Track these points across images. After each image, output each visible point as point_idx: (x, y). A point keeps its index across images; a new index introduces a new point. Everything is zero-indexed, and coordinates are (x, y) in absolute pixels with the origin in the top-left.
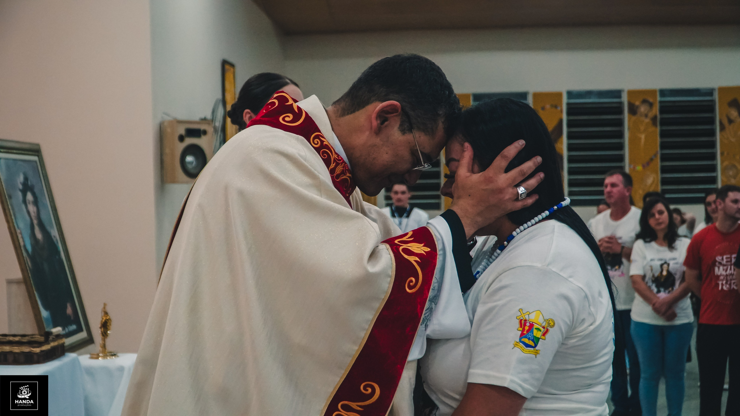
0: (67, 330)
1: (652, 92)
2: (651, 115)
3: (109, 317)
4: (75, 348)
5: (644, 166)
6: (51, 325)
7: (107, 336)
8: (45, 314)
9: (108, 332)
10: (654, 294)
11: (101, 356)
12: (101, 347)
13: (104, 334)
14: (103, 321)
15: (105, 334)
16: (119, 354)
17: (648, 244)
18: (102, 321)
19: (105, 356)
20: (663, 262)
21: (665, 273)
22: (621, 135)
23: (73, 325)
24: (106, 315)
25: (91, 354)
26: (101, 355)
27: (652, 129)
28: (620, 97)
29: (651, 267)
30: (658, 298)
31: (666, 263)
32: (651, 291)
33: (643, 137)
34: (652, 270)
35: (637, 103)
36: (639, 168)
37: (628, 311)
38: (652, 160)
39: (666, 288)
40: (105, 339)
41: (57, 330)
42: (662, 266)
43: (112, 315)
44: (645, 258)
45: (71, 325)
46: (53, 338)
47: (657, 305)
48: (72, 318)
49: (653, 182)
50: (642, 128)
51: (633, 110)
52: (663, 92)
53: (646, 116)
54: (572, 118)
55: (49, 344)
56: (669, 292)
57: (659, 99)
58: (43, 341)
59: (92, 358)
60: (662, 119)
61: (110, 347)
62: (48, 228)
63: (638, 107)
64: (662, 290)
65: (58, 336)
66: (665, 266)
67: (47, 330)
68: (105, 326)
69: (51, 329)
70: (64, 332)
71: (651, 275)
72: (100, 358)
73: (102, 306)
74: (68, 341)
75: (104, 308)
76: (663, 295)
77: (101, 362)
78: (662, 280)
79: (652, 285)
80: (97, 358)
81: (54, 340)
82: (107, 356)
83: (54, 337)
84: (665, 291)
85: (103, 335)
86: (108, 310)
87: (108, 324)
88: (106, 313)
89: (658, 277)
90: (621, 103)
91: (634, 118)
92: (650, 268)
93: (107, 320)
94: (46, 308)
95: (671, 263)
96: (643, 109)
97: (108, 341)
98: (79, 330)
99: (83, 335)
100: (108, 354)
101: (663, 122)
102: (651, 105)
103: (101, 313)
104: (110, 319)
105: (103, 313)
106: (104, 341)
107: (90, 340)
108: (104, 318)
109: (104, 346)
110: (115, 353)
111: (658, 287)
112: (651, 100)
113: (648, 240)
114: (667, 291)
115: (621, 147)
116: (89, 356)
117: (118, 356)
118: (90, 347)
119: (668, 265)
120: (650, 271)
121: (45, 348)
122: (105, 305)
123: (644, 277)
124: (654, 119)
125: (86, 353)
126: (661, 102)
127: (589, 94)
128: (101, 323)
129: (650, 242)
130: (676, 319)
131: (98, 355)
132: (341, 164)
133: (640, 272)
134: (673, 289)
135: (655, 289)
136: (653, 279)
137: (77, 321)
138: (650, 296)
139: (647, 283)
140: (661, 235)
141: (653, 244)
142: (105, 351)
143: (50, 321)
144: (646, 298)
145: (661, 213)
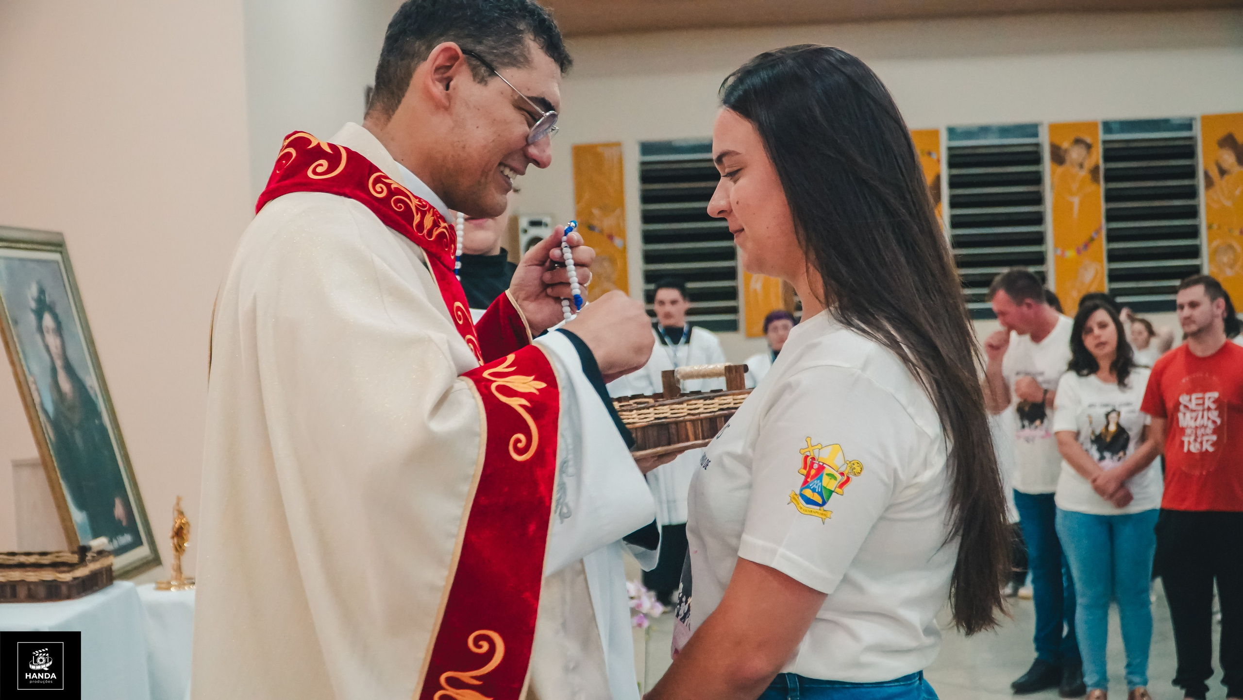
0: (116, 544)
1: (1091, 126)
2: (1089, 164)
3: (186, 519)
4: (128, 573)
5: (1079, 251)
6: (90, 536)
7: (184, 550)
8: (78, 517)
9: (185, 545)
10: (1095, 464)
11: (175, 585)
12: (174, 570)
13: (178, 547)
14: (177, 526)
15: (179, 549)
17: (1083, 380)
18: (174, 526)
19: (181, 586)
20: (1109, 409)
21: (1112, 428)
22: (1037, 199)
23: (126, 535)
24: (181, 515)
25: (157, 583)
26: (173, 583)
27: (1091, 188)
28: (1036, 135)
29: (1090, 417)
30: (1101, 469)
31: (1114, 410)
32: (1091, 457)
33: (1076, 200)
34: (1091, 423)
35: (1065, 145)
36: (1071, 254)
38: (1092, 239)
39: (1114, 452)
40: (181, 557)
41: (100, 543)
42: (1107, 415)
43: (189, 516)
44: (1079, 402)
45: (123, 535)
46: (93, 557)
47: (1100, 482)
48: (124, 523)
49: (1095, 277)
50: (1074, 186)
51: (1058, 157)
52: (1108, 127)
53: (1081, 166)
54: (956, 172)
55: (86, 565)
56: (1120, 459)
57: (1101, 136)
58: (77, 562)
59: (159, 588)
60: (1107, 170)
61: (187, 572)
62: (81, 374)
63: (1066, 151)
64: (1107, 455)
65: (101, 553)
66: (1113, 416)
67: (82, 542)
68: (179, 533)
69: (90, 541)
70: (112, 546)
71: (1090, 431)
72: (172, 589)
73: (174, 501)
74: (118, 563)
75: (178, 504)
76: (1111, 465)
77: (174, 594)
78: (1108, 439)
79: (1091, 448)
80: (168, 589)
81: (94, 560)
82: (184, 584)
83: (95, 555)
84: (1112, 458)
85: (177, 550)
86: (184, 507)
87: (185, 532)
88: (181, 513)
89: (1100, 435)
90: (1038, 145)
91: (1060, 170)
92: (1087, 420)
93: (183, 524)
94: (81, 506)
95: (1124, 411)
96: (1076, 154)
97: (185, 558)
98: (137, 542)
101: (1110, 177)
102: (1089, 147)
103: (173, 513)
104: (187, 523)
105: (176, 513)
106: (179, 559)
107: (155, 560)
108: (178, 522)
109: (179, 569)
110: (193, 580)
111: (1101, 450)
112: (1089, 140)
113: (1085, 372)
114: (1115, 458)
115: (1038, 219)
116: (154, 585)
118: (156, 572)
119: (1119, 414)
120: (1087, 424)
121: (81, 572)
122: (179, 499)
123: (1077, 435)
124: (1095, 171)
125: (149, 581)
126: (1105, 142)
127: (984, 130)
128: (173, 529)
129: (1087, 375)
130: (1132, 503)
131: (169, 583)
132: (429, 212)
133: (1072, 427)
134: (1125, 454)
135: (1096, 455)
136: (1093, 438)
137: (132, 528)
138: (1089, 466)
139: (1082, 444)
140: (1105, 364)
141: (1093, 378)
142: (181, 577)
143: (88, 528)
144: (1081, 470)
145: (1103, 326)
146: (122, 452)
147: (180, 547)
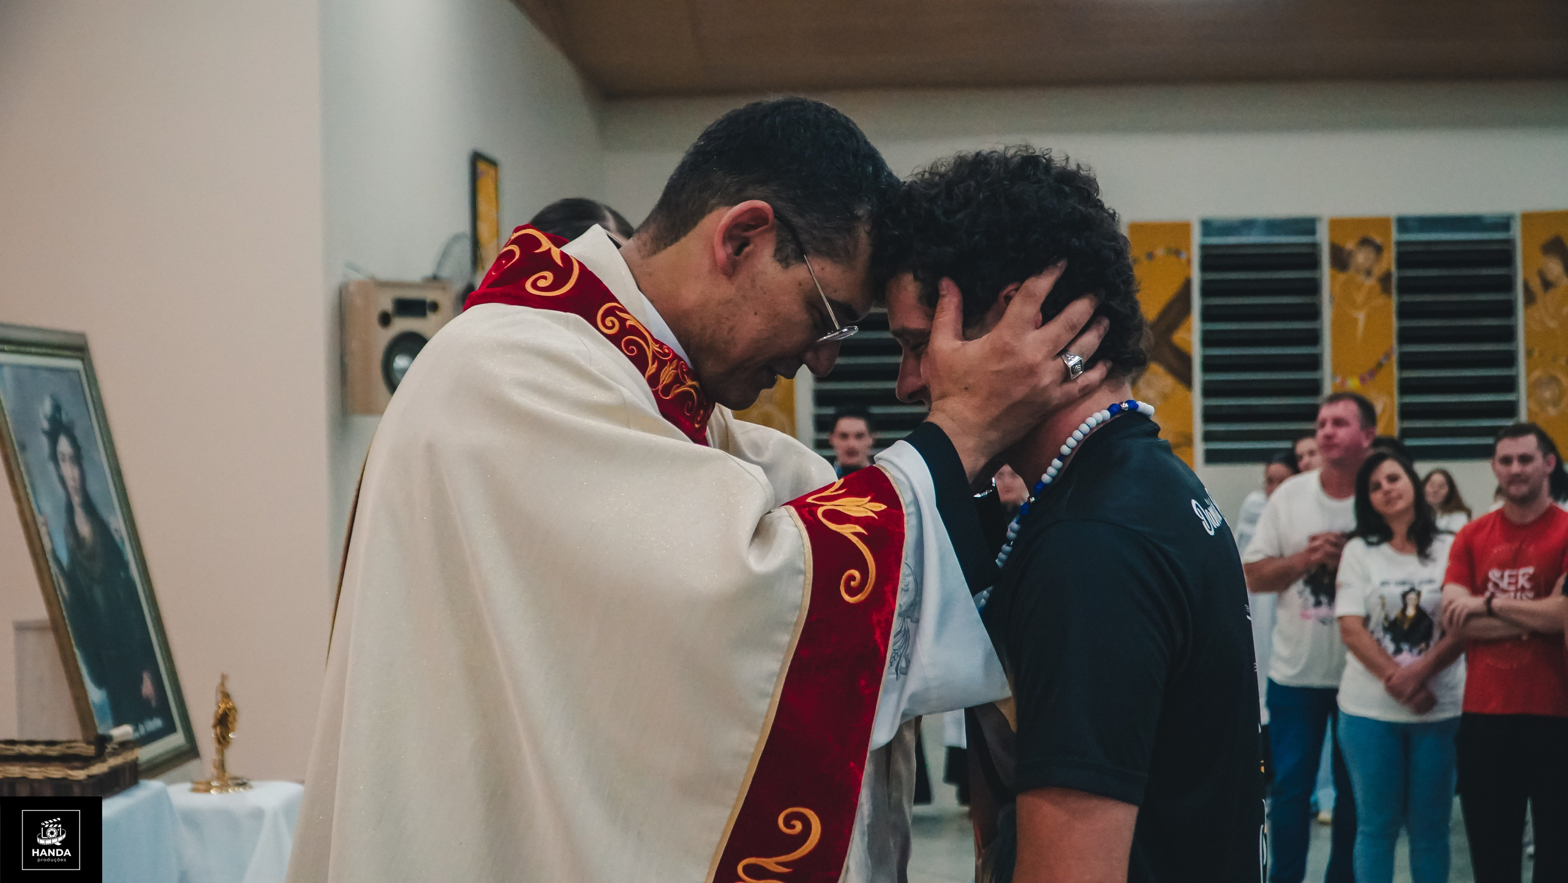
0: (142, 730)
1: (1382, 223)
2: (1378, 270)
3: (232, 703)
4: (158, 768)
5: (1363, 380)
6: (110, 721)
7: (228, 743)
8: (96, 695)
10: (1389, 658)
11: (216, 787)
12: (215, 767)
13: (221, 739)
14: (220, 712)
15: (223, 741)
16: (252, 783)
17: (1374, 550)
19: (223, 787)
20: (1406, 588)
21: (1411, 612)
22: (1314, 313)
23: (155, 719)
24: (226, 698)
25: (193, 782)
26: (214, 783)
27: (1380, 300)
28: (1312, 232)
29: (1382, 598)
30: (1397, 665)
31: (1412, 590)
32: (1383, 651)
33: (1361, 316)
34: (1383, 605)
35: (1350, 245)
36: (1354, 384)
37: (1333, 692)
38: (1380, 365)
39: (1413, 644)
40: (225, 750)
42: (1404, 596)
43: (239, 699)
44: (1367, 579)
45: (151, 718)
46: (114, 749)
47: (1395, 680)
48: (154, 703)
49: (1383, 412)
50: (1360, 298)
51: (1341, 260)
52: (1404, 224)
53: (1368, 273)
54: (1211, 276)
55: (104, 761)
56: (1420, 652)
57: (1395, 236)
58: (93, 755)
59: (195, 790)
60: (1401, 280)
61: (234, 768)
62: (104, 513)
63: (1350, 254)
64: (1405, 647)
65: (125, 745)
66: (1412, 596)
67: (101, 731)
68: (224, 722)
69: (110, 728)
70: (137, 735)
71: (1383, 616)
73: (218, 680)
74: (145, 754)
75: (223, 684)
76: (1408, 659)
77: (214, 798)
78: (1406, 626)
79: (1384, 637)
80: (208, 791)
81: (115, 753)
83: (116, 747)
84: (1411, 651)
85: (219, 742)
86: (231, 688)
87: (231, 719)
88: (226, 696)
89: (1396, 619)
90: (1315, 246)
91: (1342, 277)
92: (1379, 601)
93: (229, 709)
94: (100, 682)
95: (1424, 590)
96: (1362, 257)
98: (169, 729)
99: (176, 740)
100: (229, 782)
101: (1405, 287)
102: (1379, 249)
104: (233, 709)
105: (220, 696)
107: (191, 752)
108: (223, 706)
109: (221, 766)
110: (245, 781)
111: (1396, 640)
112: (1378, 240)
113: (1374, 539)
114: (1415, 651)
115: (1314, 338)
116: (188, 785)
117: (251, 787)
118: (192, 766)
119: (1419, 594)
120: (1379, 608)
121: (98, 769)
123: (1366, 620)
124: (1385, 279)
125: (183, 779)
126: (1399, 244)
127: (1247, 225)
128: (216, 716)
129: (1378, 543)
130: (1436, 708)
131: (209, 783)
132: (671, 363)
133: (1359, 610)
134: (1428, 646)
135: (1390, 647)
136: (1386, 625)
137: (164, 711)
138: (1380, 660)
139: (1372, 632)
140: (1400, 528)
141: (1385, 548)
142: (224, 775)
143: (108, 711)
144: (1371, 665)
145: (1393, 479)
146: (153, 614)
147: (224, 738)
